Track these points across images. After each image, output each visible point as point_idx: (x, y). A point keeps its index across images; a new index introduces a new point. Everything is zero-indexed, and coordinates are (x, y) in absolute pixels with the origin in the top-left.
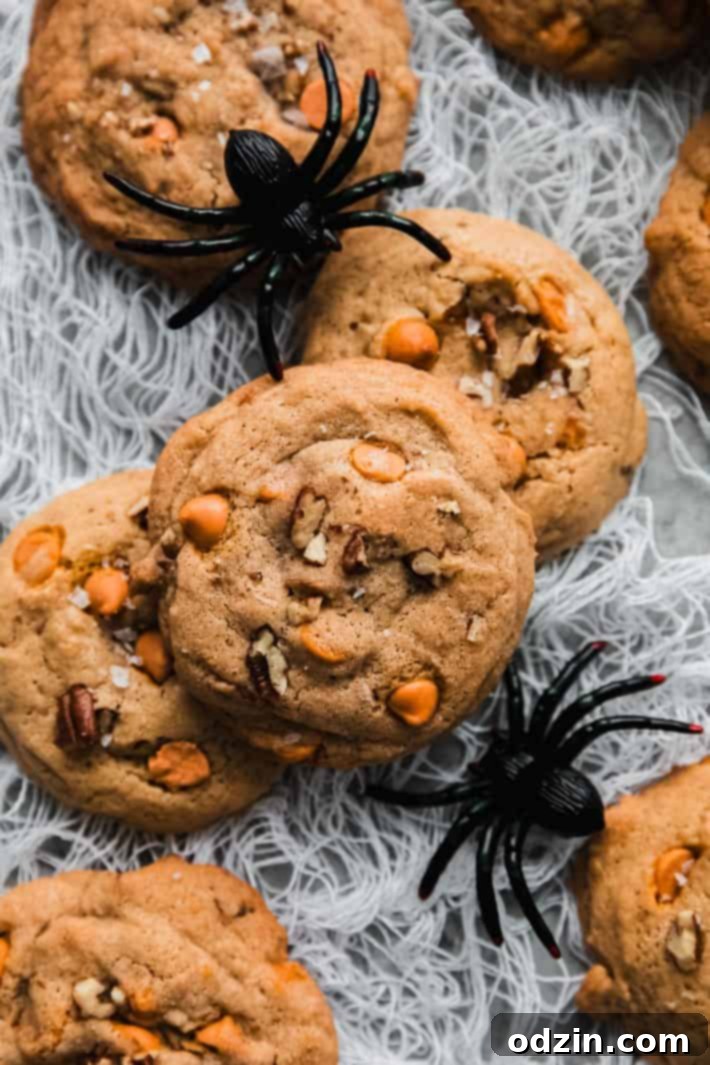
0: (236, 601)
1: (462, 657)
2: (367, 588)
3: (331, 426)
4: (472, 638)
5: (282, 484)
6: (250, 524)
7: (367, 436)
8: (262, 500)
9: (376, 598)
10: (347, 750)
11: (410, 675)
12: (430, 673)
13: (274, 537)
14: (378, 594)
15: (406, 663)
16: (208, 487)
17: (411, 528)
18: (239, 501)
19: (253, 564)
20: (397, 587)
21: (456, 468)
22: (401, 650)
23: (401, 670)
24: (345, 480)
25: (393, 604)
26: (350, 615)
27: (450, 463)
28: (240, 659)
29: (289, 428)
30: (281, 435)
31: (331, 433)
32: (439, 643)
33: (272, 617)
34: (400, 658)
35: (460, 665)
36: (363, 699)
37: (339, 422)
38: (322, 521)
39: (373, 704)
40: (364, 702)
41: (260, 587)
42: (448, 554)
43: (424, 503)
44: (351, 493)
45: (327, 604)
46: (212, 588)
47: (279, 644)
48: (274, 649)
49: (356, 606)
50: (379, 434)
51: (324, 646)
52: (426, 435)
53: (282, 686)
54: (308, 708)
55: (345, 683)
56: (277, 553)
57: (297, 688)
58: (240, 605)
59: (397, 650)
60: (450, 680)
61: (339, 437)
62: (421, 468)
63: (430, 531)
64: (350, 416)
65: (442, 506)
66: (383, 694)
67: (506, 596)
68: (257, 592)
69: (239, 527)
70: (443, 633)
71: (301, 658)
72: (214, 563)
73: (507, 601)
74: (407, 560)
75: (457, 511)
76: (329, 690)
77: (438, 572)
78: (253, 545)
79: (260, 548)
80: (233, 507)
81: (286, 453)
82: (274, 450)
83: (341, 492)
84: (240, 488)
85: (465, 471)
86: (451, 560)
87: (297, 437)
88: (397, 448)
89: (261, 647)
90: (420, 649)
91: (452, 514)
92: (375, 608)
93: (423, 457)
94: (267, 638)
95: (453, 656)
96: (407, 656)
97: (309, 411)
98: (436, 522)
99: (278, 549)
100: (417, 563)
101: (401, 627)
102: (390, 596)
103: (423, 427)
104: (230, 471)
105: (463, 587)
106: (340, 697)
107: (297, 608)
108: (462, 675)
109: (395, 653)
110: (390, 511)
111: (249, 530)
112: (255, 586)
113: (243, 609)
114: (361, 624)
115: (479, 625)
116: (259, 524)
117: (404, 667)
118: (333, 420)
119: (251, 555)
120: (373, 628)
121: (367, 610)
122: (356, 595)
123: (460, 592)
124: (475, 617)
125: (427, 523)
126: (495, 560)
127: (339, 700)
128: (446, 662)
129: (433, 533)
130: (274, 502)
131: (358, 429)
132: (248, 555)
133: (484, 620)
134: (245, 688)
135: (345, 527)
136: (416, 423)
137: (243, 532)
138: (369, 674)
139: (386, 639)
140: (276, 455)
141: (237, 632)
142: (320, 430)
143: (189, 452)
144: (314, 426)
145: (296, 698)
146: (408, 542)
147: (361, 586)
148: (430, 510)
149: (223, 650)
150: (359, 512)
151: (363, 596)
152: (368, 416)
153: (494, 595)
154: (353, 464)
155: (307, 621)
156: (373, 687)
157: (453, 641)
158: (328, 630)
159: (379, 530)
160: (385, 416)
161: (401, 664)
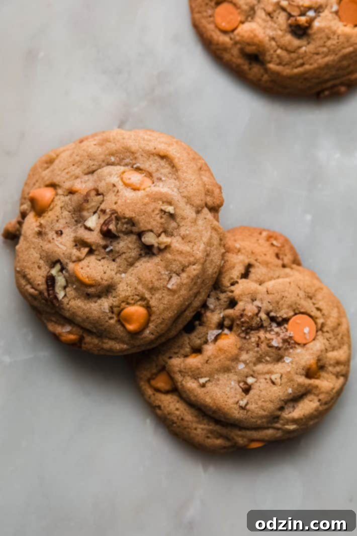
0: (46, 244)
1: (163, 297)
2: (115, 247)
3: (118, 159)
4: (169, 286)
5: (83, 185)
6: (63, 204)
7: (135, 166)
8: (71, 192)
9: (120, 254)
10: (96, 341)
11: (133, 302)
12: (144, 303)
13: (74, 214)
14: (121, 252)
15: (130, 294)
16: (48, 183)
17: (144, 217)
18: (60, 191)
19: (59, 226)
20: (133, 251)
21: (178, 189)
22: (129, 286)
23: (127, 298)
24: (114, 186)
25: (130, 260)
26: (102, 261)
27: (175, 186)
28: (43, 277)
29: (94, 156)
30: (90, 160)
31: (116, 162)
32: (150, 286)
33: (62, 255)
34: (127, 291)
35: (161, 301)
36: (103, 310)
37: (122, 157)
38: (98, 207)
39: (110, 315)
40: (104, 312)
41: (59, 238)
42: (163, 235)
43: (154, 204)
44: (115, 193)
45: (91, 252)
46: (37, 236)
47: (64, 272)
48: (60, 273)
49: (107, 256)
50: (142, 167)
51: (84, 275)
52: (167, 170)
53: (61, 295)
54: (74, 310)
55: (95, 299)
56: (75, 223)
57: (70, 298)
58: (47, 246)
59: (127, 286)
60: (154, 309)
61: (120, 165)
62: (159, 186)
63: (154, 220)
64: (128, 154)
65: (163, 208)
66: (116, 310)
67: (194, 267)
68: (57, 241)
69: (56, 205)
70: (154, 280)
71: (73, 281)
72: (40, 223)
73: (194, 270)
74: (140, 235)
75: (172, 212)
76: (86, 302)
77: (156, 245)
78: (62, 216)
79: (65, 218)
80: (57, 194)
81: (91, 170)
82: (85, 167)
83: (111, 192)
84: (61, 184)
85: (183, 192)
86: (164, 239)
87: (98, 162)
88: (150, 175)
89: (54, 272)
90: (140, 287)
91: (169, 213)
92: (118, 260)
93: (162, 181)
94: (58, 267)
95: (157, 295)
96: (131, 291)
97: (107, 149)
98: (159, 216)
99: (76, 221)
100: (145, 238)
101: (132, 274)
102: (127, 255)
103: (167, 166)
104: (58, 175)
105: (169, 256)
106: (91, 306)
107: (75, 252)
108: (162, 307)
109: (125, 288)
110: (133, 204)
111: (61, 208)
112: (57, 237)
113: (48, 249)
114: (108, 267)
115: (175, 280)
116: (67, 205)
117: (129, 296)
118: (119, 155)
119: (59, 221)
120: (116, 271)
121: (114, 260)
122: (108, 250)
123: (167, 258)
124: (174, 275)
125: (153, 216)
126: (191, 245)
127: (90, 309)
128: (154, 297)
129: (155, 222)
130: (76, 193)
131: (131, 162)
132: (57, 221)
133: (179, 278)
134: (43, 294)
135: (108, 211)
136: (163, 163)
137: (58, 208)
138: (110, 297)
139: (122, 278)
140: (85, 170)
141: (45, 262)
142: (111, 160)
143: (46, 165)
144: (108, 157)
145: (68, 304)
146: (141, 225)
147: (112, 245)
148: (156, 208)
149: (36, 271)
150: (116, 203)
151: (111, 251)
152: (138, 155)
153: (187, 264)
154: (122, 179)
155: (79, 260)
156: (111, 305)
157: (158, 286)
158: (88, 266)
159: (124, 214)
160: (147, 157)
161: (127, 294)
